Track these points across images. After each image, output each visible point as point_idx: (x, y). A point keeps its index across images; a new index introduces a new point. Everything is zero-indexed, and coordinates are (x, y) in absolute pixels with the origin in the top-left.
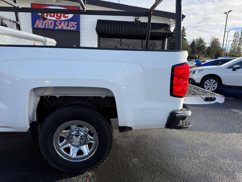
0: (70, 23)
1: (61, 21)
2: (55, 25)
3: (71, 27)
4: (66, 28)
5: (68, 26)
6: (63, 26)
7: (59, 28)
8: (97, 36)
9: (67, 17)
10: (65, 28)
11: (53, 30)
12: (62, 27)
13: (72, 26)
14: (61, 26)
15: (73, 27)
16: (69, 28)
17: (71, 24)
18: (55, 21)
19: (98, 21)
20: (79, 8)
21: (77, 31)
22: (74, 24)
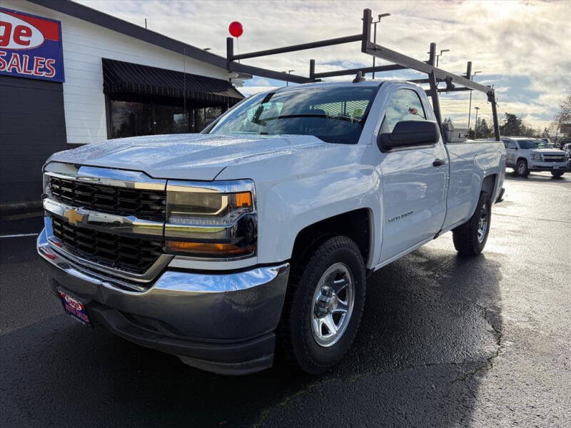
0: (37, 60)
1: (10, 51)
4: (25, 71)
5: (31, 67)
6: (18, 65)
7: (6, 69)
8: (103, 96)
9: (28, 43)
10: (22, 72)
12: (14, 70)
13: (42, 69)
14: (11, 65)
15: (45, 69)
16: (36, 73)
17: (41, 63)
19: (104, 60)
20: (58, 24)
21: (58, 82)
22: (48, 62)
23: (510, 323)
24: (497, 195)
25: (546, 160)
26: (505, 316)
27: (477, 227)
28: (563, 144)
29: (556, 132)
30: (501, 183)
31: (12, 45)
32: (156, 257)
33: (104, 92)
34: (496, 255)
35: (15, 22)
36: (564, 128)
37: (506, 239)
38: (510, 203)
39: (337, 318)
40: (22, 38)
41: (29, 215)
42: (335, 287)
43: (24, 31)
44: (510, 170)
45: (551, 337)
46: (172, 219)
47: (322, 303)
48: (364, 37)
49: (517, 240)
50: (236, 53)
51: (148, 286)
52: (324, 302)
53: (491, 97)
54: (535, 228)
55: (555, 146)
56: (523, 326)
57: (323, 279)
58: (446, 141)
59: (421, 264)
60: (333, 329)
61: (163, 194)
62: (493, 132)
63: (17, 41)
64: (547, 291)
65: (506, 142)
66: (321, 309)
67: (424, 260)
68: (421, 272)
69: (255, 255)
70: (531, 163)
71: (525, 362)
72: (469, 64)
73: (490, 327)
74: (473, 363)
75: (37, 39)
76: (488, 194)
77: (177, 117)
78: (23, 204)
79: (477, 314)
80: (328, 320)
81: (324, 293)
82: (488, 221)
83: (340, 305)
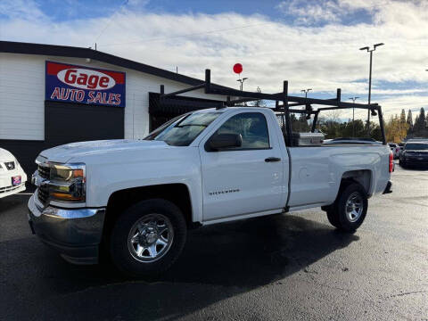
0: (111, 95)
1: (97, 91)
2: (87, 97)
4: (104, 102)
5: (107, 100)
6: (100, 99)
7: (94, 101)
9: (106, 86)
10: (102, 102)
11: (83, 104)
12: (98, 101)
13: (113, 100)
14: (97, 99)
15: (115, 100)
16: (109, 102)
17: (113, 97)
18: (87, 91)
19: (150, 94)
21: (122, 107)
22: (117, 96)
31: (98, 88)
35: (101, 75)
39: (159, 248)
40: (104, 84)
42: (159, 229)
43: (105, 80)
60: (153, 254)
63: (101, 85)
69: (85, 202)
75: (112, 83)
83: (163, 240)
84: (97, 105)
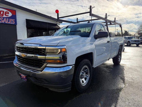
1: (4, 18)
3: (11, 22)
4: (7, 22)
5: (9, 21)
7: (3, 22)
8: (26, 28)
12: (5, 22)
15: (12, 22)
17: (11, 20)
19: (26, 19)
20: (15, 11)
21: (15, 25)
22: (13, 20)
23: (127, 80)
24: (123, 50)
25: (135, 42)
26: (126, 78)
27: (118, 58)
28: (139, 38)
29: (137, 35)
30: (124, 47)
32: (43, 64)
33: (26, 27)
34: (123, 64)
36: (139, 34)
37: (125, 61)
38: (126, 52)
39: (86, 79)
41: (8, 57)
42: (85, 71)
43: (7, 13)
44: (126, 44)
45: (137, 83)
46: (47, 55)
47: (82, 75)
48: (90, 12)
49: (128, 61)
50: (59, 17)
51: (41, 71)
52: (83, 75)
53: (121, 26)
54: (132, 58)
55: (137, 38)
56: (130, 81)
57: (82, 69)
58: (110, 37)
59: (105, 67)
60: (85, 82)
61: (45, 49)
62: (121, 35)
64: (136, 72)
65: (125, 37)
66: (82, 77)
67: (106, 66)
68: (105, 69)
69: (66, 63)
70: (131, 42)
71: (131, 89)
72: (115, 18)
73: (122, 81)
74: (118, 89)
75: (10, 14)
76: (121, 50)
77: (44, 33)
78: (7, 55)
79: (119, 78)
80: (83, 79)
81: (82, 73)
82: (121, 56)
83: (86, 76)
84: (5, 24)
